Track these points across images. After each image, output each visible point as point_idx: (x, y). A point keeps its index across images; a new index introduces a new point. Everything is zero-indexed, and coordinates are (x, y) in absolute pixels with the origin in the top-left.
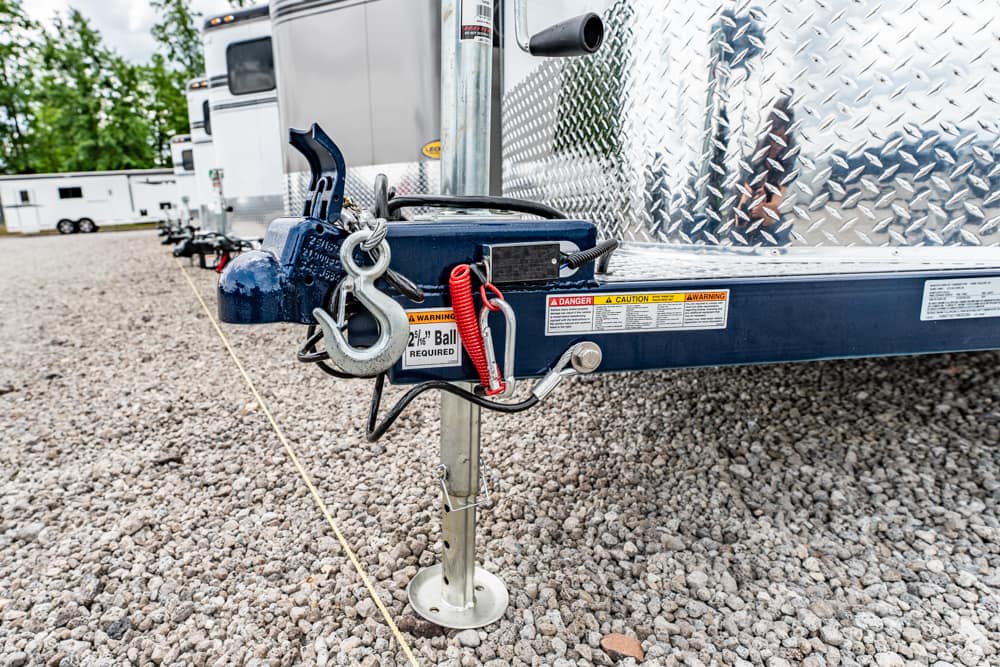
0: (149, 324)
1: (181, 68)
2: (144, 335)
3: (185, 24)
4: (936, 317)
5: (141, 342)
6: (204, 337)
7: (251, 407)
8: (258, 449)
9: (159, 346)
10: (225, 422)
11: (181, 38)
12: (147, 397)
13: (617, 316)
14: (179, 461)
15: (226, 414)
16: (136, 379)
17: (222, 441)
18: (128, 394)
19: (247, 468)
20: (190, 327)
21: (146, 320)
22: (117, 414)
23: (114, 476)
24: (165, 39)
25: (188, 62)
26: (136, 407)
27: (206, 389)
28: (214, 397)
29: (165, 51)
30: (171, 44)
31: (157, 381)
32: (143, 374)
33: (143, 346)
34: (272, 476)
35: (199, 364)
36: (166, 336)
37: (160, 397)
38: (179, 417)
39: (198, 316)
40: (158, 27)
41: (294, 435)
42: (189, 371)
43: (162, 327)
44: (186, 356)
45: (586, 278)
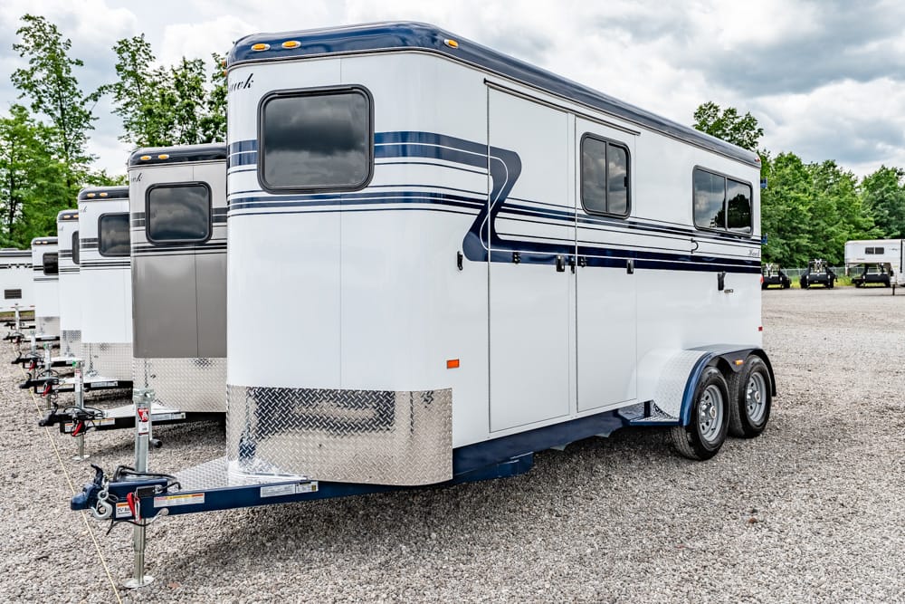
0: (17, 480)
1: (49, 122)
2: (15, 489)
3: (58, 71)
4: (265, 496)
5: (14, 496)
6: (60, 490)
7: (84, 533)
8: (84, 550)
9: (28, 499)
10: (71, 540)
11: (52, 88)
12: (27, 531)
13: (174, 502)
14: (47, 557)
15: (70, 537)
16: (17, 522)
17: (69, 548)
18: (14, 530)
19: (78, 557)
20: (50, 482)
21: (14, 476)
22: (11, 541)
23: (18, 565)
24: (31, 87)
25: (58, 114)
26: (21, 537)
27: (60, 525)
28: (65, 529)
29: (28, 101)
30: (37, 92)
31: (31, 522)
32: (21, 518)
33: (17, 498)
34: (88, 559)
35: (56, 511)
36: (32, 491)
37: (34, 531)
38: (47, 540)
39: (55, 472)
40: (22, 73)
41: (103, 544)
42: (51, 515)
43: (28, 482)
44: (48, 505)
45: (165, 493)
